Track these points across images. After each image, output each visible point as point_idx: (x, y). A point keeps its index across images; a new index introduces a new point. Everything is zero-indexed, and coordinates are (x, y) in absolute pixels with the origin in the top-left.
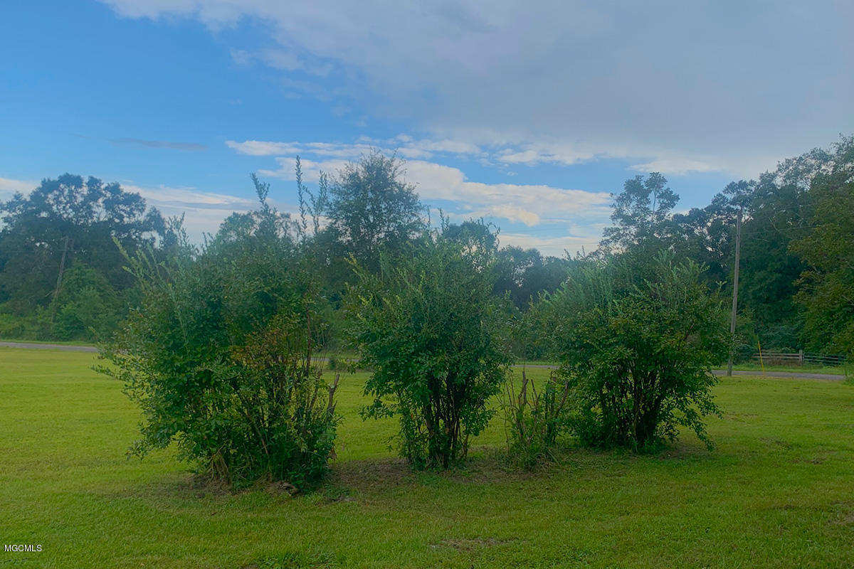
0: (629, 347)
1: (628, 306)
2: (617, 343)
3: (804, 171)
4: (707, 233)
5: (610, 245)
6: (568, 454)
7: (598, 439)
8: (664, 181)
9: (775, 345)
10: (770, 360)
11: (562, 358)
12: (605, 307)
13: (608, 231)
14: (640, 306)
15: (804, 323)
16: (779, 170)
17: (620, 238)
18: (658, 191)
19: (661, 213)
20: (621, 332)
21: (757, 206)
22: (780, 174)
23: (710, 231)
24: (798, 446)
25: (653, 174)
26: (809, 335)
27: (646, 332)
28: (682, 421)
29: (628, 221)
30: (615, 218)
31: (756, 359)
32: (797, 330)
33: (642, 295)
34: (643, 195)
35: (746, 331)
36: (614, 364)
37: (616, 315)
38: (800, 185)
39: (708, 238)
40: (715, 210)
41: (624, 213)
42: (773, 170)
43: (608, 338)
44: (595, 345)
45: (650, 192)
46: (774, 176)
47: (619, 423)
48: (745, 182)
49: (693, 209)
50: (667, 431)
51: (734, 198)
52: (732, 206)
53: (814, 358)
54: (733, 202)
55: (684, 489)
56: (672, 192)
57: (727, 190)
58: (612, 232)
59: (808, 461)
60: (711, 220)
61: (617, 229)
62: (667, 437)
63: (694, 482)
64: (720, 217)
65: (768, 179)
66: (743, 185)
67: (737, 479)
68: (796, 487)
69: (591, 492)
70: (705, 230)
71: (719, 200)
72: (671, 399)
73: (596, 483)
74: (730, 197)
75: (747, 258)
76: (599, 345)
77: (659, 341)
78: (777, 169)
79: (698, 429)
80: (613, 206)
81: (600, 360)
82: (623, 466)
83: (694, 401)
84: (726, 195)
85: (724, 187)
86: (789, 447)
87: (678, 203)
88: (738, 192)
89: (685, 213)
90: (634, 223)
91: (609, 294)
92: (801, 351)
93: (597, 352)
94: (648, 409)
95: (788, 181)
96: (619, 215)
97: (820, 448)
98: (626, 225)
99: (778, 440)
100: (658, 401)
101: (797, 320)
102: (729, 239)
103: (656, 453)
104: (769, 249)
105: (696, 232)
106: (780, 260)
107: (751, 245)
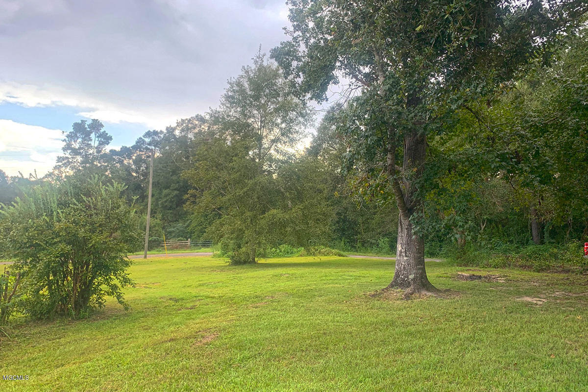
0: (69, 244)
1: (69, 214)
2: (60, 242)
3: (191, 128)
4: (132, 163)
5: (63, 169)
6: (19, 329)
7: (45, 314)
8: (102, 126)
9: (174, 236)
10: (171, 246)
11: (15, 256)
12: (51, 215)
13: (60, 159)
14: (78, 214)
15: (191, 222)
16: (177, 125)
17: (69, 164)
18: (97, 133)
19: (99, 148)
20: (63, 233)
21: (164, 148)
22: (178, 128)
23: (135, 162)
24: (182, 299)
25: (93, 120)
26: (194, 229)
27: (82, 233)
28: (108, 293)
29: (76, 152)
30: (65, 150)
31: (163, 246)
32: (188, 226)
33: (79, 206)
34: (87, 135)
35: (157, 228)
36: (57, 257)
37: (59, 221)
38: (190, 136)
39: (133, 167)
40: (138, 148)
41: (73, 146)
42: (174, 125)
43: (53, 238)
44: (42, 244)
45: (92, 132)
46: (174, 129)
47: (61, 300)
48: (157, 131)
49: (123, 147)
50: (97, 301)
51: (150, 141)
52: (149, 147)
53: (197, 243)
54: (150, 144)
55: (106, 340)
56: (107, 134)
57: (145, 135)
58: (63, 160)
59: (187, 308)
60: (135, 155)
61: (67, 158)
62: (97, 305)
63: (114, 334)
64: (141, 153)
65: (170, 130)
66: (155, 133)
67: (142, 327)
68: (178, 326)
69: (35, 355)
70: (131, 161)
71: (140, 142)
72: (100, 278)
73: (40, 347)
74: (147, 140)
75: (158, 181)
76: (46, 244)
77: (91, 239)
78: (176, 125)
79: (119, 297)
80: (65, 140)
81: (46, 255)
82: (63, 331)
83: (116, 278)
84: (145, 139)
85: (144, 133)
86: (176, 301)
87: (112, 142)
88: (153, 138)
89: (118, 148)
90: (80, 154)
91: (54, 206)
92: (189, 239)
93: (44, 249)
94: (83, 287)
95: (183, 133)
96: (67, 147)
97: (195, 299)
98: (74, 155)
99: (171, 297)
100: (91, 281)
101: (188, 220)
102: (147, 168)
103: (89, 317)
104: (171, 175)
105: (125, 162)
106: (178, 182)
107: (161, 173)
